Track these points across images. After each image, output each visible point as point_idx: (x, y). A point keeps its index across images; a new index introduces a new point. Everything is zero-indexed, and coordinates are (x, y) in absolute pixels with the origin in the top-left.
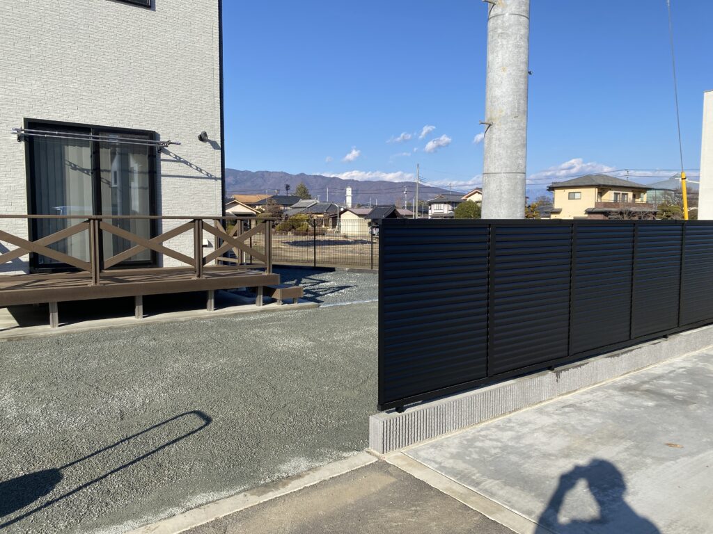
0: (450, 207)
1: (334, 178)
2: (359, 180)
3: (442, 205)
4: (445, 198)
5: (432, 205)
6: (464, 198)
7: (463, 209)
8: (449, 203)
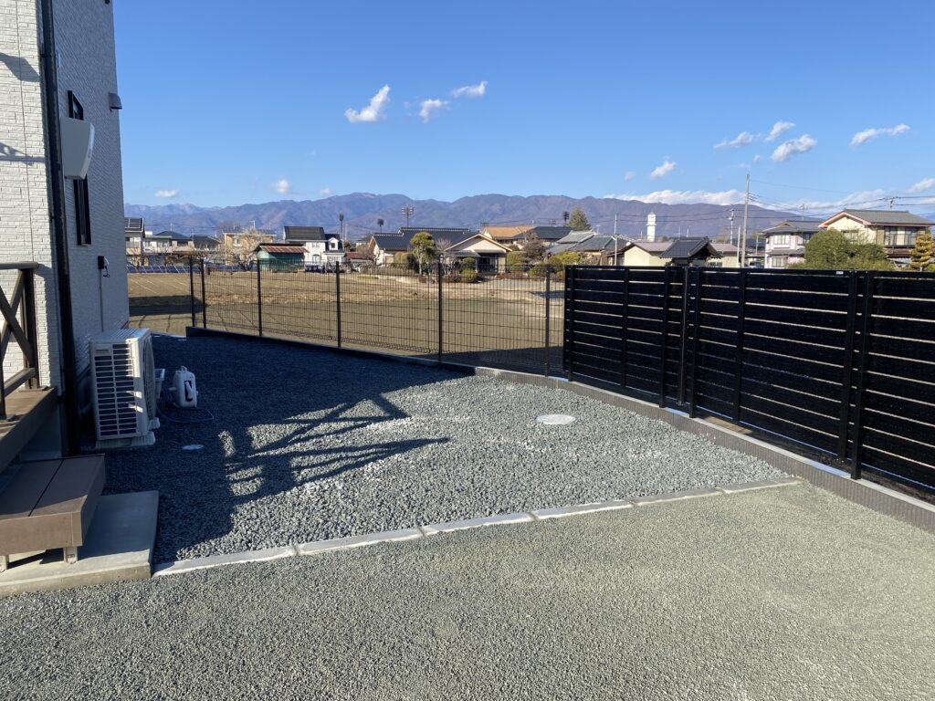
0: (801, 240)
1: (633, 201)
2: (669, 204)
3: (787, 237)
4: (793, 227)
5: (772, 237)
6: (822, 225)
7: (819, 243)
8: (798, 233)
